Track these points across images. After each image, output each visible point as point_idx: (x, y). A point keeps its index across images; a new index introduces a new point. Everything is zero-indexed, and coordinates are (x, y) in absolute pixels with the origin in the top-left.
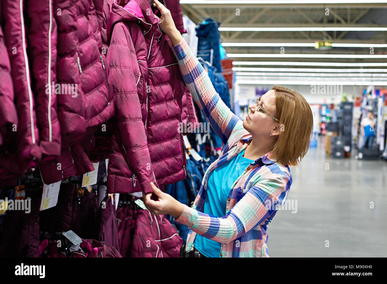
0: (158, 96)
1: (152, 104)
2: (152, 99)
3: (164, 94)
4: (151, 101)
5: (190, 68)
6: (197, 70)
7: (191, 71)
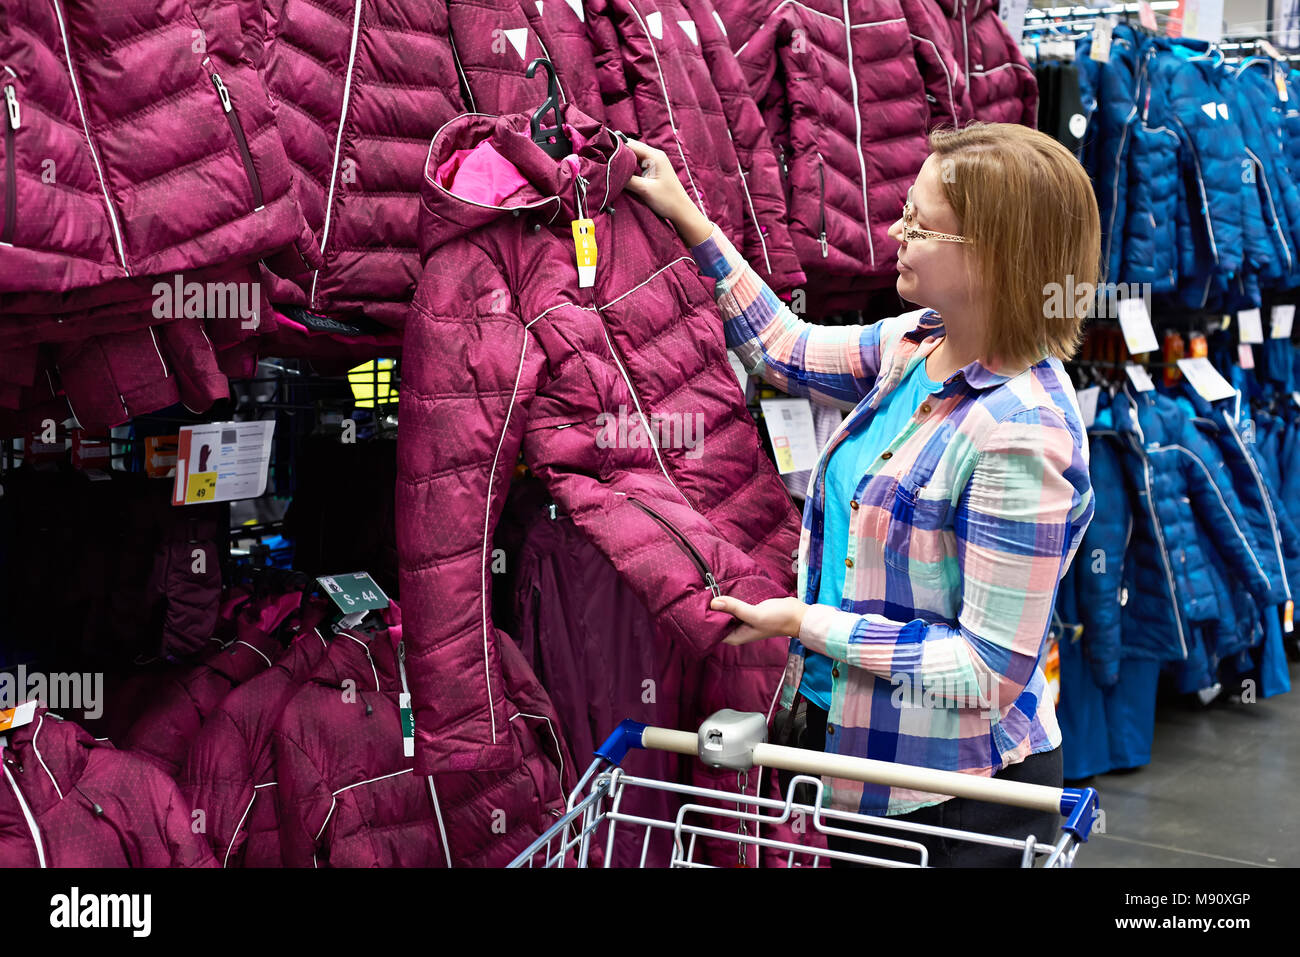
0: (661, 374)
1: (654, 404)
2: (648, 390)
3: (674, 364)
4: (649, 395)
5: (744, 298)
6: (763, 305)
7: (745, 308)
